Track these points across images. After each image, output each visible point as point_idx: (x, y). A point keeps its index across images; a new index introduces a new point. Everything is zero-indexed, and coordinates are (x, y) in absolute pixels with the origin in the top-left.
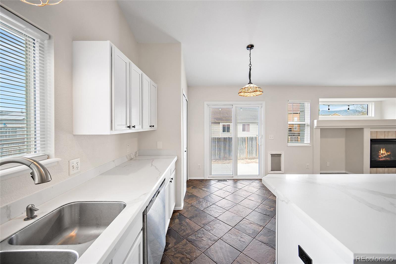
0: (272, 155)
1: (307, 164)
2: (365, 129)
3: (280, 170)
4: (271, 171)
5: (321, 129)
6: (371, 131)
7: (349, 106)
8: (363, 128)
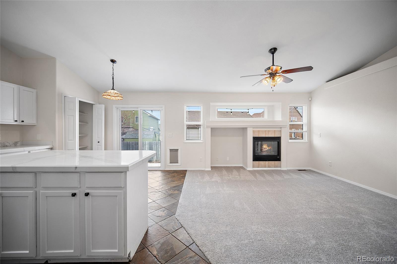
0: (171, 150)
1: (201, 158)
2: (248, 128)
3: (178, 163)
4: (170, 163)
5: (211, 128)
6: (253, 131)
7: (248, 109)
8: (247, 128)
